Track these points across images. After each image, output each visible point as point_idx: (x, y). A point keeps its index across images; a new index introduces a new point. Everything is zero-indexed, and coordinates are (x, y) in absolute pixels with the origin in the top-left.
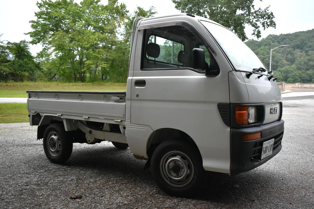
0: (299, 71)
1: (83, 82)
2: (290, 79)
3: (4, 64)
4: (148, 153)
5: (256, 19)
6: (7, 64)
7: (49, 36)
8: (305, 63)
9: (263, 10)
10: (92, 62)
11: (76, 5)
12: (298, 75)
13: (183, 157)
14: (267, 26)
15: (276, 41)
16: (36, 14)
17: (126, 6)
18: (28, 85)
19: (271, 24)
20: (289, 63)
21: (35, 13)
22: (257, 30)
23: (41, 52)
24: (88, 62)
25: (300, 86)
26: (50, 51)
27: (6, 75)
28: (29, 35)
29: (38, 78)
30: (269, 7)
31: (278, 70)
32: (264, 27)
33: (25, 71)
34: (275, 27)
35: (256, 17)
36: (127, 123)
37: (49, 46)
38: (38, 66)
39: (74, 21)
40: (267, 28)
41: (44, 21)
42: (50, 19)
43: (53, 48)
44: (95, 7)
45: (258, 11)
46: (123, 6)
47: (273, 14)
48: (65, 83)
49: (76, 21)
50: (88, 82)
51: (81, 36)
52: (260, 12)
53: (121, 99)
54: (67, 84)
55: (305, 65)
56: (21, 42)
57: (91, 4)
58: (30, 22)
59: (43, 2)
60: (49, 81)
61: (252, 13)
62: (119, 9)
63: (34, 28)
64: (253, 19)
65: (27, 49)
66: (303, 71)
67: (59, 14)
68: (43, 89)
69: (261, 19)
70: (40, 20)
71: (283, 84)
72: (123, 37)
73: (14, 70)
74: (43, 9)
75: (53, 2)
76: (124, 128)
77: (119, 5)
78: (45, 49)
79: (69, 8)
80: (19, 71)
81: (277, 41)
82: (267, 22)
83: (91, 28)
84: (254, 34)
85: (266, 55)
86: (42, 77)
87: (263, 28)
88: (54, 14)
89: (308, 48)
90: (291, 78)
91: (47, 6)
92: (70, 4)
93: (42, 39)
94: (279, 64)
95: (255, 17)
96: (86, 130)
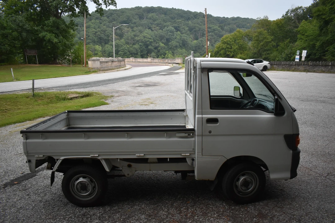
0: (128, 45)
8: (132, 38)
12: (127, 48)
14: (109, 5)
19: (112, 3)
20: (118, 38)
22: (99, 7)
25: (134, 60)
31: (109, 44)
32: (106, 5)
34: (116, 6)
36: (197, 156)
55: (132, 40)
66: (130, 45)
76: (193, 160)
81: (106, 16)
85: (98, 29)
89: (133, 25)
90: (121, 52)
94: (110, 38)
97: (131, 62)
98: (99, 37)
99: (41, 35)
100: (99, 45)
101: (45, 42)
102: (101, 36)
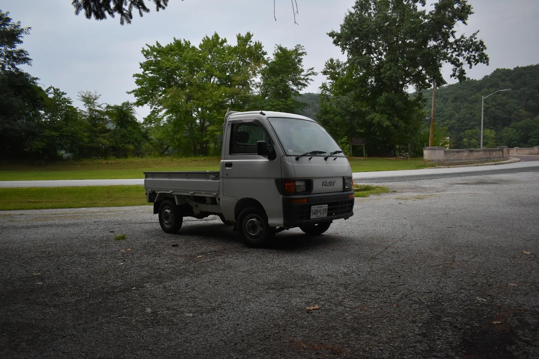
1: (205, 156)
2: (532, 139)
3: (102, 135)
4: (236, 218)
5: (457, 53)
6: (107, 135)
7: (160, 93)
9: (467, 39)
10: (217, 127)
11: (194, 50)
13: (258, 219)
14: (475, 62)
15: (507, 79)
16: (142, 66)
17: (262, 46)
18: (134, 163)
19: (481, 59)
20: (530, 114)
21: (141, 64)
22: (458, 69)
23: (149, 116)
24: (210, 128)
26: (161, 114)
27: (105, 149)
28: (133, 95)
29: (146, 152)
30: (477, 32)
31: (511, 125)
32: (471, 64)
33: (129, 143)
34: (488, 63)
35: (457, 50)
36: (221, 196)
37: (159, 108)
38: (145, 136)
39: (192, 72)
40: (475, 65)
41: (151, 73)
42: (159, 71)
43: (164, 111)
44: (219, 50)
45: (460, 40)
46: (258, 46)
47: (484, 44)
48: (182, 157)
49: (194, 71)
50: (212, 156)
51: (201, 93)
52: (462, 41)
53: (216, 177)
54: (184, 159)
56: (124, 104)
57: (214, 47)
58: (133, 77)
59: (151, 47)
60: (161, 155)
61: (451, 44)
62: (252, 51)
63: (140, 84)
64: (452, 53)
65: (131, 113)
67: (172, 63)
68: (152, 167)
69: (465, 51)
70: (147, 72)
71: (504, 149)
72: (259, 89)
73: (115, 142)
74: (151, 58)
75: (163, 48)
76: (219, 199)
77: (252, 44)
78: (153, 112)
79: (184, 54)
80: (121, 144)
81: (510, 80)
82: (474, 56)
83: (215, 80)
84: (454, 75)
86: (151, 151)
87: (469, 65)
88: (166, 64)
90: (534, 138)
91: (155, 53)
92: (186, 49)
93: (150, 98)
94: (513, 116)
95: (455, 49)
96: (193, 204)
97: (536, 154)
98: (493, 115)
99: (368, 118)
100: (491, 129)
101: (373, 127)
102: (497, 114)
